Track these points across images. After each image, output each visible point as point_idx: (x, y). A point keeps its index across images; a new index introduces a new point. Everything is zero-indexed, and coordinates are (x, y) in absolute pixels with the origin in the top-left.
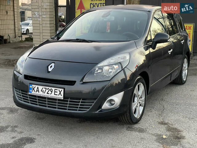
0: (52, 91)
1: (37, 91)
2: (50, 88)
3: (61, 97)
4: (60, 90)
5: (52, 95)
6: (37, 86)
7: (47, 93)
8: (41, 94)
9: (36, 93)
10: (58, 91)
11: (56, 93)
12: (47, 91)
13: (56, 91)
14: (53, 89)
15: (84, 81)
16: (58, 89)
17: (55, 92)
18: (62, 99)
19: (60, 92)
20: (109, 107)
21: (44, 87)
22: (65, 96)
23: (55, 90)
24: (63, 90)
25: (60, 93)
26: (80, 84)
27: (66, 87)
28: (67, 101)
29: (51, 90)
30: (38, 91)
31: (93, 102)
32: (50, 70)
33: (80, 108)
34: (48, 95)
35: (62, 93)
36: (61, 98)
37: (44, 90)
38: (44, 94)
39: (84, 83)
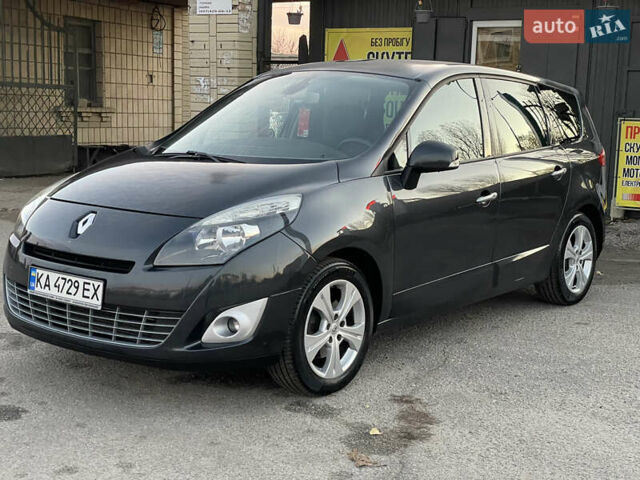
0: (77, 288)
1: (46, 285)
2: (74, 279)
3: (96, 303)
4: (96, 283)
5: (77, 299)
6: (46, 273)
7: (68, 293)
8: (53, 293)
9: (42, 290)
10: (90, 287)
11: (86, 293)
12: (67, 286)
13: (87, 286)
14: (81, 281)
15: (155, 263)
16: (91, 282)
17: (84, 289)
18: (99, 308)
19: (96, 291)
20: (222, 337)
21: (62, 276)
22: (106, 301)
23: (85, 283)
24: (102, 284)
25: (95, 293)
26: (144, 270)
27: (110, 276)
28: (113, 316)
29: (76, 284)
30: (49, 286)
31: (175, 322)
32: (81, 230)
33: (144, 335)
34: (68, 296)
35: (100, 293)
36: (97, 306)
37: (61, 282)
38: (59, 294)
39: (155, 269)
